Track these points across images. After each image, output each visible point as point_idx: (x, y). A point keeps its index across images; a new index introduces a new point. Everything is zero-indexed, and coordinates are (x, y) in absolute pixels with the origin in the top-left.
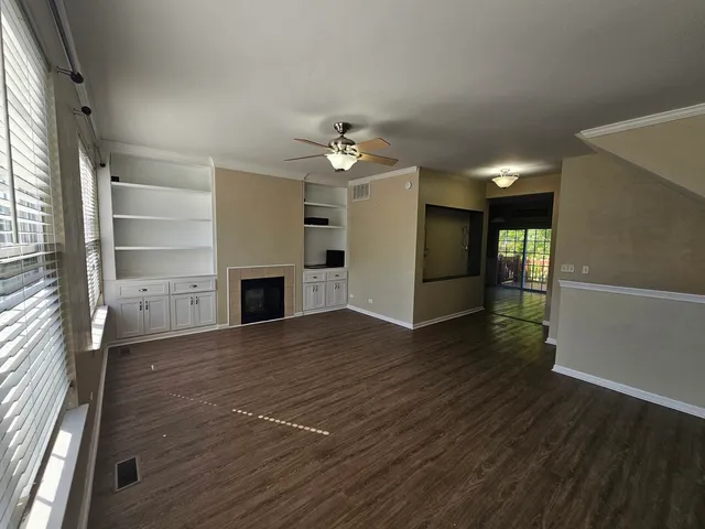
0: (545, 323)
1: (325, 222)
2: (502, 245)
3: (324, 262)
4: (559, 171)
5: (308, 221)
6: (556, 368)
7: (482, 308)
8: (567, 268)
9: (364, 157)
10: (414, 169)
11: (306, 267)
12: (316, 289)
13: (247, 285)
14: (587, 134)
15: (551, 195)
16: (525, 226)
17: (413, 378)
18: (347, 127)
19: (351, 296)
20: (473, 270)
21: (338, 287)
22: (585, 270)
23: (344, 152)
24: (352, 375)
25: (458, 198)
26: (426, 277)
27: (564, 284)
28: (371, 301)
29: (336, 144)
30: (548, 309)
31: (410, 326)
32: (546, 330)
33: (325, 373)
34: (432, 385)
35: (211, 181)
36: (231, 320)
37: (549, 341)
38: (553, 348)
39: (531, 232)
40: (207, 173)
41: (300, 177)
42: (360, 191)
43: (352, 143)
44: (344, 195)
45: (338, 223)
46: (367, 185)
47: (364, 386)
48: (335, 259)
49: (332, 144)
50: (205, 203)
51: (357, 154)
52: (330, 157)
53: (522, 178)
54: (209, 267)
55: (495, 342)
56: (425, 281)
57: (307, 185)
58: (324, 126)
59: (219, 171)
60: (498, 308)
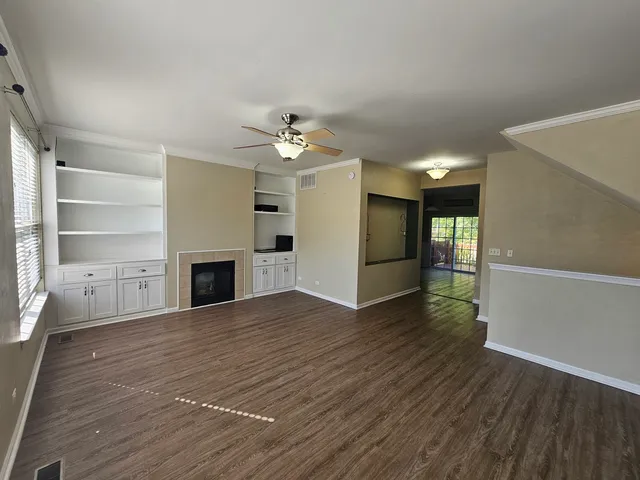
0: (475, 301)
1: (274, 209)
2: (435, 231)
3: (274, 247)
4: (485, 165)
5: (258, 208)
6: (488, 344)
7: (418, 288)
8: (494, 252)
9: (310, 147)
10: (357, 162)
11: (257, 251)
12: (265, 272)
13: (197, 269)
14: (511, 132)
15: (477, 187)
16: (454, 214)
17: (358, 358)
18: (293, 118)
19: (299, 278)
20: (410, 254)
21: (287, 270)
22: (510, 254)
23: (291, 141)
24: (299, 357)
25: (397, 188)
26: (368, 260)
27: (493, 266)
28: (317, 283)
29: (283, 133)
30: (477, 289)
31: (354, 306)
32: (476, 308)
33: (273, 355)
34: (376, 364)
35: (163, 168)
36: (181, 303)
37: (480, 318)
38: (484, 326)
39: (459, 219)
40: (158, 160)
41: (251, 166)
42: (307, 181)
43: (299, 133)
44: (292, 184)
45: (286, 210)
46: (314, 175)
47: (309, 368)
48: (284, 244)
49: (280, 134)
50: (156, 189)
51: (304, 144)
52: (277, 146)
53: (453, 171)
54: (158, 251)
55: (431, 320)
56: (367, 264)
57: (257, 174)
58: (272, 117)
59: (170, 159)
60: (432, 287)
